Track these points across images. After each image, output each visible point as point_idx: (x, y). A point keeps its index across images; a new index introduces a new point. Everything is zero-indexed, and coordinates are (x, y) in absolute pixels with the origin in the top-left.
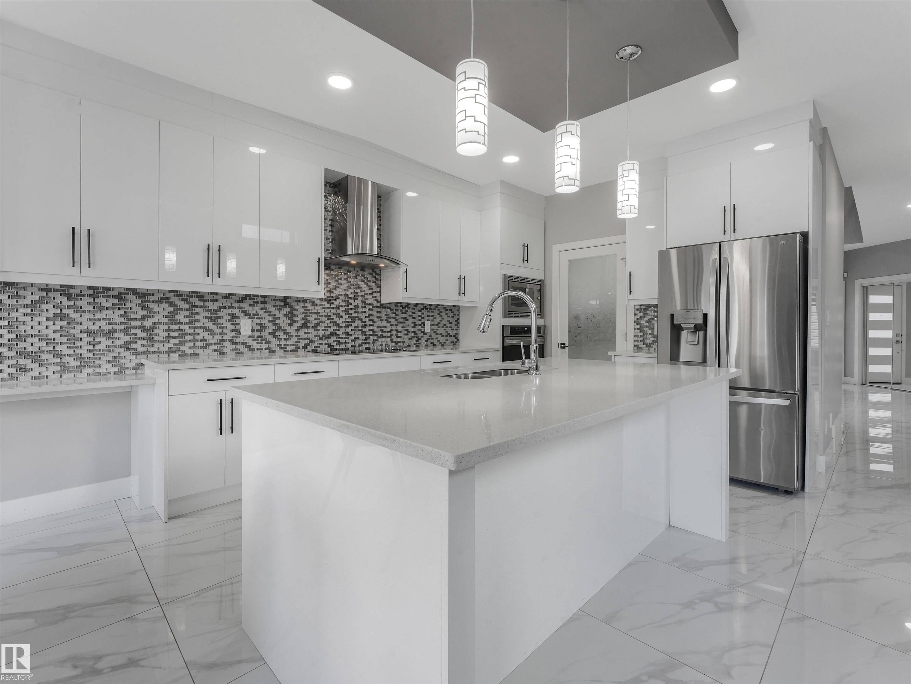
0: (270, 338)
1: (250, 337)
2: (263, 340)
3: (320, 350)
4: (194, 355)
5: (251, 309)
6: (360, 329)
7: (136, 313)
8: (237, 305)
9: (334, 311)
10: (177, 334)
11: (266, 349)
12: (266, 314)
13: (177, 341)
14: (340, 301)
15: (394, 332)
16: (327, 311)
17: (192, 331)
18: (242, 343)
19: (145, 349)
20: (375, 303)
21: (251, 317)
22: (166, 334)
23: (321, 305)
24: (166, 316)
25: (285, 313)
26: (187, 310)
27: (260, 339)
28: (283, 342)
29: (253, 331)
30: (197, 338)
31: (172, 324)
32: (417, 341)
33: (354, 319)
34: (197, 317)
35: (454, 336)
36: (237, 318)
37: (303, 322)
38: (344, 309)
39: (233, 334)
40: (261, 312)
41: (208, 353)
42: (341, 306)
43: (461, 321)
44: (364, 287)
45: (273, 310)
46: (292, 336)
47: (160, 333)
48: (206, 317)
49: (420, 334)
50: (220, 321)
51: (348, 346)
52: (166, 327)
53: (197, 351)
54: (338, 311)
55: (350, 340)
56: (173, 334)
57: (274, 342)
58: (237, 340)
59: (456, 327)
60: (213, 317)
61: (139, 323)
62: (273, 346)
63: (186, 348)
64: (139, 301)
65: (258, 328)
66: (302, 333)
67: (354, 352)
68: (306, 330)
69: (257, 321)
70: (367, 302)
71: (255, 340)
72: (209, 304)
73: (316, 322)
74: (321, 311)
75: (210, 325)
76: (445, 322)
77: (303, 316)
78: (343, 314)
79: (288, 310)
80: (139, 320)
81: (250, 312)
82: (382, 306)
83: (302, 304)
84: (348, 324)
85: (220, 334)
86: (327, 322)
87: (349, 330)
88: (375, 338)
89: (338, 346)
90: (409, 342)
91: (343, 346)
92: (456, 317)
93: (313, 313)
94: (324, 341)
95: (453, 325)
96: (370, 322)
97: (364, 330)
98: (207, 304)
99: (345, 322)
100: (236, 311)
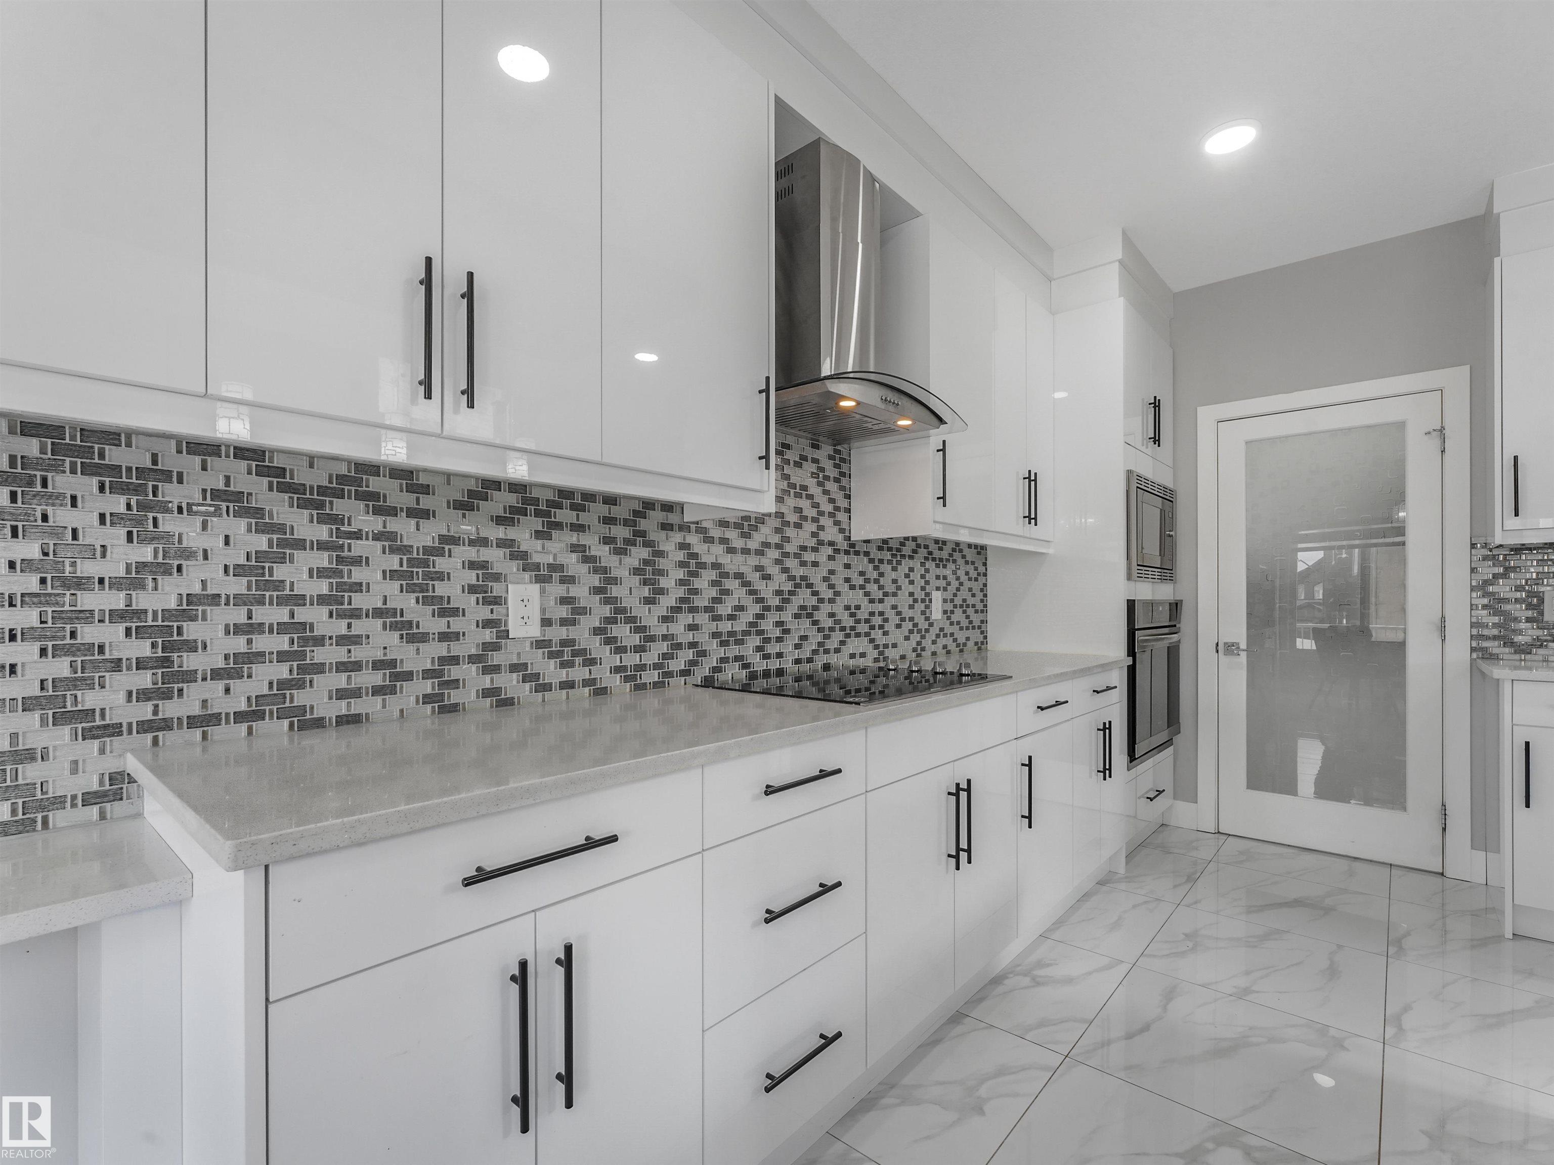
0: (595, 646)
1: (540, 644)
2: (575, 654)
3: (721, 677)
4: (349, 721)
5: (539, 548)
6: (810, 614)
7: (104, 555)
8: (500, 532)
9: (753, 560)
10: (282, 643)
11: (586, 683)
12: (584, 568)
13: (283, 671)
14: (766, 532)
15: (877, 621)
16: (739, 558)
17: (340, 627)
18: (514, 668)
19: (145, 711)
20: (839, 539)
21: (541, 576)
22: (239, 644)
23: (724, 541)
24: (239, 571)
25: (636, 564)
26: (322, 546)
27: (566, 652)
28: (631, 659)
29: (546, 622)
30: (359, 653)
31: (260, 602)
32: (917, 644)
33: (797, 585)
34: (358, 574)
35: (979, 627)
36: (497, 577)
37: (680, 593)
38: (775, 554)
39: (488, 635)
40: (571, 561)
41: (402, 711)
42: (769, 546)
43: (990, 590)
44: (815, 490)
45: (602, 551)
46: (653, 639)
47: (213, 638)
48: (393, 575)
49: (923, 626)
50: (441, 589)
52: (239, 615)
53: (357, 706)
54: (763, 561)
55: (788, 647)
56: (264, 643)
57: (608, 657)
58: (496, 658)
59: (982, 606)
60: (418, 574)
61: (117, 600)
62: (604, 674)
63: (318, 697)
64: (117, 504)
65: (563, 612)
66: (678, 628)
68: (689, 619)
69: (557, 590)
70: (823, 536)
71: (551, 655)
72: (404, 527)
73: (713, 592)
74: (724, 559)
75: (408, 604)
76: (964, 592)
77: (680, 574)
78: (774, 570)
79: (643, 553)
80: (116, 584)
81: (536, 558)
82: (852, 548)
83: (678, 537)
84: (785, 598)
85: (444, 637)
86: (739, 594)
87: (787, 616)
90: (904, 647)
93: (704, 566)
94: (734, 650)
95: (976, 601)
96: (829, 594)
97: (818, 616)
98: (396, 525)
99: (779, 593)
100: (494, 556)
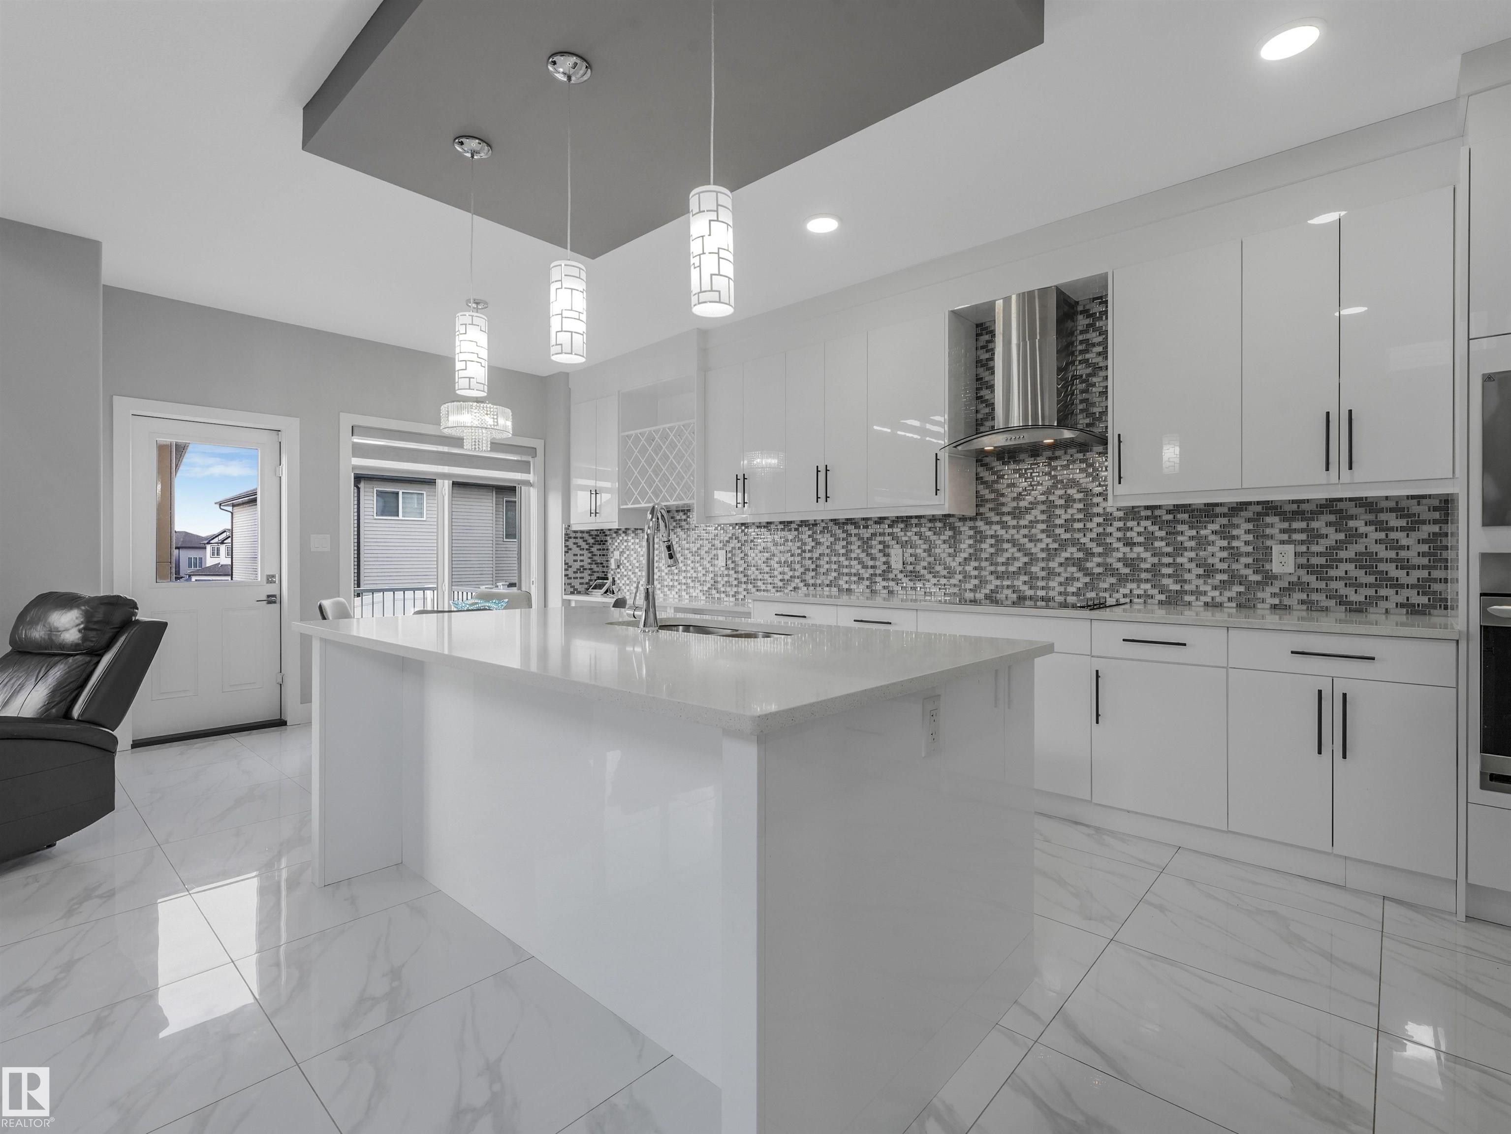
0: (925, 573)
1: (903, 571)
2: (917, 576)
4: (850, 591)
5: (903, 535)
6: (1079, 564)
8: (890, 529)
9: (1024, 531)
10: (834, 567)
11: (921, 588)
12: (921, 541)
14: (1036, 514)
15: (1166, 570)
17: (847, 563)
18: (894, 579)
21: (903, 545)
22: (828, 566)
24: (829, 547)
26: (844, 538)
27: (914, 575)
28: (943, 581)
29: (905, 563)
30: (852, 571)
31: (832, 555)
32: (1244, 594)
33: (1064, 545)
34: (851, 547)
36: (888, 546)
37: (971, 551)
38: (1044, 526)
39: (885, 567)
40: (915, 538)
42: (1037, 522)
44: (1086, 481)
45: (930, 534)
46: (955, 572)
47: (824, 564)
48: (860, 547)
49: (1256, 578)
50: (872, 551)
51: (1051, 594)
52: (828, 559)
53: (852, 587)
54: (1033, 531)
55: (1055, 584)
57: (932, 580)
58: (888, 576)
59: (1426, 561)
60: (866, 544)
62: (930, 586)
63: (843, 582)
64: (810, 532)
65: (912, 559)
66: (970, 568)
67: (1064, 605)
68: (976, 564)
69: (910, 551)
70: (1095, 510)
71: (908, 576)
73: (992, 550)
74: (1002, 532)
75: (863, 555)
76: (1369, 544)
77: (971, 542)
79: (950, 533)
80: (810, 551)
81: (902, 538)
82: (1133, 513)
83: (970, 524)
84: (1051, 554)
85: (873, 567)
86: (1012, 551)
88: (1114, 581)
89: (1031, 593)
90: (1213, 595)
91: (1042, 593)
93: (986, 537)
94: (1006, 583)
96: (1100, 550)
97: (1089, 565)
98: (861, 530)
99: (1046, 549)
100: (887, 538)
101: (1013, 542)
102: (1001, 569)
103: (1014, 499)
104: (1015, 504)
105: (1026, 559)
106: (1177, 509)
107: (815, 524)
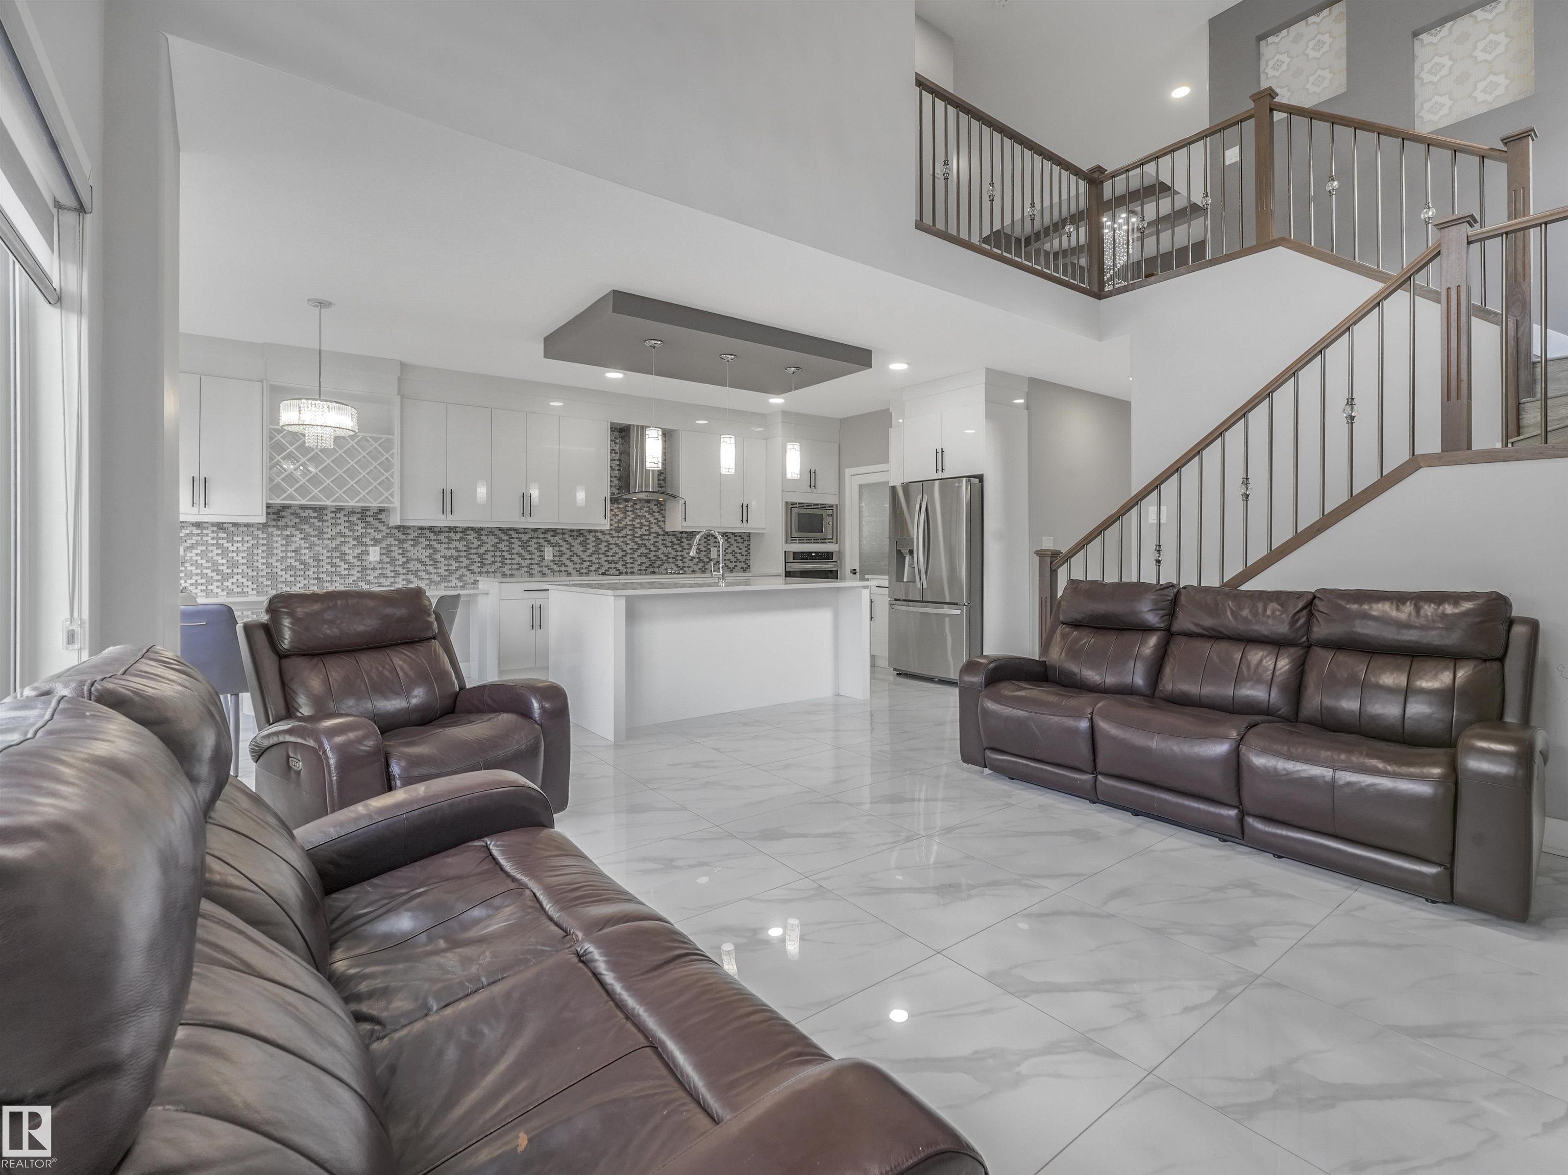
0: (567, 562)
1: (552, 561)
2: (562, 564)
3: (609, 573)
4: (512, 575)
6: (646, 555)
8: (543, 536)
10: (499, 559)
11: (565, 571)
12: (564, 543)
13: (500, 564)
14: (626, 531)
16: (616, 539)
17: (510, 556)
18: (546, 566)
19: (479, 570)
20: (660, 531)
21: (553, 545)
22: (493, 559)
23: (610, 534)
24: (493, 546)
25: (580, 542)
26: (507, 541)
27: (560, 563)
28: (578, 566)
29: (554, 556)
30: (513, 562)
31: (496, 551)
32: (703, 567)
33: (640, 546)
34: (513, 546)
35: (744, 562)
36: (542, 546)
37: (594, 549)
38: (630, 537)
39: (539, 559)
40: (561, 541)
41: (521, 574)
42: (628, 535)
43: (752, 547)
44: (648, 516)
45: (570, 539)
46: (585, 561)
47: (489, 558)
48: (520, 546)
49: (706, 560)
50: (530, 549)
51: (634, 570)
52: (492, 554)
53: (513, 572)
54: (625, 539)
55: (636, 565)
57: (571, 566)
58: (542, 564)
59: (746, 553)
60: (525, 545)
62: (570, 569)
63: (506, 570)
64: (476, 535)
65: (558, 554)
66: (593, 559)
68: (597, 556)
69: (558, 549)
70: (652, 531)
71: (556, 564)
72: (522, 536)
73: (606, 549)
74: (610, 539)
75: (523, 552)
76: (734, 548)
77: (594, 544)
78: (630, 542)
79: (582, 539)
80: (475, 548)
81: (552, 541)
82: (667, 534)
83: (594, 534)
84: (634, 551)
85: (530, 559)
86: (616, 549)
87: (635, 556)
88: (660, 563)
89: (625, 570)
90: (694, 567)
91: (630, 570)
92: (746, 543)
93: (602, 541)
94: (613, 565)
95: (744, 552)
96: (654, 549)
97: (650, 556)
98: (520, 536)
100: (541, 541)
101: (616, 544)
102: (610, 559)
103: (616, 523)
104: (616, 525)
105: (623, 553)
106: (681, 533)
107: (481, 529)
